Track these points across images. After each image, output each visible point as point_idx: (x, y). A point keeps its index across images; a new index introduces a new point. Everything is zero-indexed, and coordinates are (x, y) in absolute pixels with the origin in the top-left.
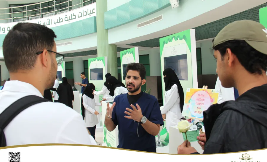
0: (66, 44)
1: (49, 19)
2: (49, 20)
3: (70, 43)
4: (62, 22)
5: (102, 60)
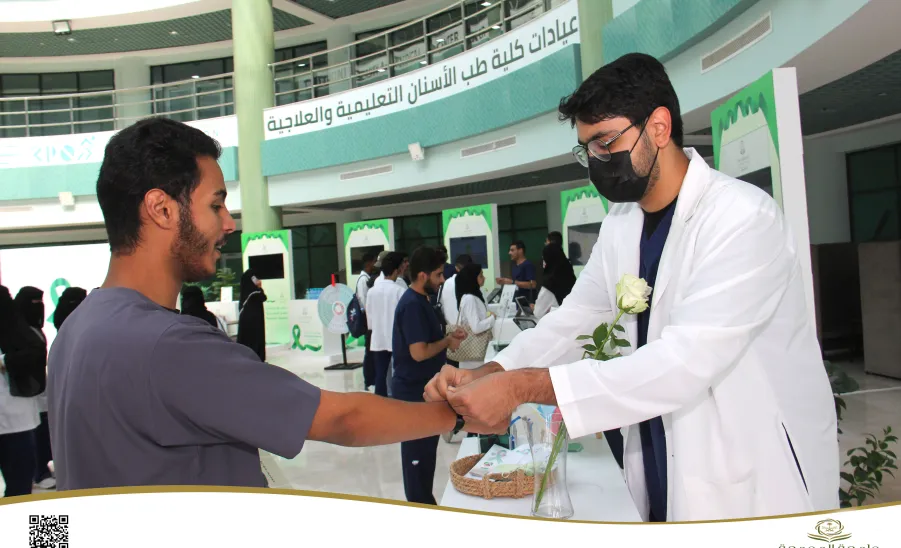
0: (499, 144)
1: (447, 68)
2: (447, 72)
3: (511, 141)
4: (485, 72)
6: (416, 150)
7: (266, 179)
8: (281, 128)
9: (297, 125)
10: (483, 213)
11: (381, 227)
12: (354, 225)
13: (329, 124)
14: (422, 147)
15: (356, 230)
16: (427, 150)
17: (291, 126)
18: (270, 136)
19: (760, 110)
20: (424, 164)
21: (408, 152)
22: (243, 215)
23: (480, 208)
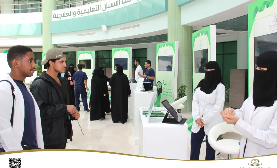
0: (134, 27)
3: (138, 26)
5: (172, 45)
6: (104, 27)
7: (52, 35)
8: (58, 17)
9: (63, 17)
10: (127, 50)
11: (90, 53)
12: (81, 52)
13: (74, 17)
14: (106, 26)
15: (81, 54)
16: (108, 27)
17: (61, 17)
18: (54, 20)
19: (206, 35)
20: (107, 32)
21: (101, 28)
22: (43, 47)
23: (126, 48)
